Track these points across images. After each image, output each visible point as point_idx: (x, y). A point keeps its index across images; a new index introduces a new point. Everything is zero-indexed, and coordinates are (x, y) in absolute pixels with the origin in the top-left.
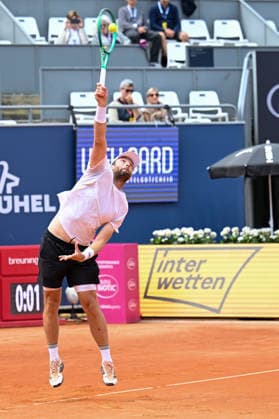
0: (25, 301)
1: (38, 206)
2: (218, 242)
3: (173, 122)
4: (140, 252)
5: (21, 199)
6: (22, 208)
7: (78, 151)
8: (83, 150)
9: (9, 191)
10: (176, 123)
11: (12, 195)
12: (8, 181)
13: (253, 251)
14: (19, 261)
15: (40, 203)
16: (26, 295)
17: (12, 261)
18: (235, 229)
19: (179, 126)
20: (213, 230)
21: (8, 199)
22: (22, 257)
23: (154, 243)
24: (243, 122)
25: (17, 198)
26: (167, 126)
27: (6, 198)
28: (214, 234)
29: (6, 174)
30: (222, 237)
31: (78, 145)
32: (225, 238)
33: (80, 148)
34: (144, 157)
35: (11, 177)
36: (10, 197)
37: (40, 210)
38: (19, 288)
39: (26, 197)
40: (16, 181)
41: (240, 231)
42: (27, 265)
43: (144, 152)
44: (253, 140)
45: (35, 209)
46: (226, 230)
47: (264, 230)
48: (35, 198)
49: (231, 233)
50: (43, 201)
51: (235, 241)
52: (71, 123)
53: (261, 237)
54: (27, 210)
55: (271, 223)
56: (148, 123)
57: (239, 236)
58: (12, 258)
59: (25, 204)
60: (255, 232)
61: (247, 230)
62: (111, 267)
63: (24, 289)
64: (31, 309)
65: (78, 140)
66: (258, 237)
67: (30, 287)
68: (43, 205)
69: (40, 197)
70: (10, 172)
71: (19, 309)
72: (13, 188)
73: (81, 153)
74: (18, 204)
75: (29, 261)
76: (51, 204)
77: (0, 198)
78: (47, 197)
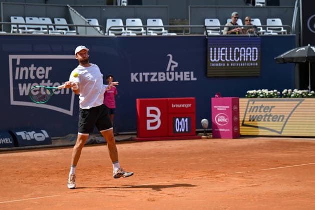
0: (180, 127)
1: (187, 78)
2: (281, 97)
3: (258, 34)
4: (240, 102)
5: (179, 74)
6: (179, 79)
7: (208, 49)
8: (211, 49)
9: (173, 69)
10: (260, 35)
11: (174, 72)
12: (172, 64)
13: (298, 102)
14: (177, 106)
15: (188, 76)
16: (181, 123)
17: (174, 106)
18: (290, 90)
19: (261, 36)
20: (278, 91)
21: (172, 74)
22: (179, 104)
23: (248, 97)
24: (295, 35)
25: (177, 73)
26: (255, 36)
27: (171, 73)
28: (279, 92)
29: (171, 61)
30: (283, 94)
31: (209, 46)
32: (285, 95)
33: (210, 48)
34: (243, 53)
35: (174, 62)
37: (189, 79)
38: (177, 119)
39: (181, 73)
40: (176, 64)
41: (293, 91)
42: (181, 108)
43: (243, 50)
44: (300, 44)
45: (186, 79)
46: (285, 91)
47: (305, 91)
48: (186, 73)
49: (287, 92)
50: (190, 75)
51: (290, 96)
52: (205, 34)
53: (303, 94)
54: (182, 79)
55: (309, 87)
57: (292, 94)
58: (174, 104)
59: (181, 76)
60: (300, 92)
61: (296, 91)
62: (225, 109)
63: (180, 120)
64: (183, 130)
65: (209, 43)
66: (302, 94)
67: (183, 119)
68: (190, 77)
69: (188, 73)
70: (173, 60)
71: (177, 130)
72: (175, 68)
73: (210, 50)
74: (177, 76)
75: (183, 106)
76: (194, 77)
77: (168, 73)
78: (192, 73)
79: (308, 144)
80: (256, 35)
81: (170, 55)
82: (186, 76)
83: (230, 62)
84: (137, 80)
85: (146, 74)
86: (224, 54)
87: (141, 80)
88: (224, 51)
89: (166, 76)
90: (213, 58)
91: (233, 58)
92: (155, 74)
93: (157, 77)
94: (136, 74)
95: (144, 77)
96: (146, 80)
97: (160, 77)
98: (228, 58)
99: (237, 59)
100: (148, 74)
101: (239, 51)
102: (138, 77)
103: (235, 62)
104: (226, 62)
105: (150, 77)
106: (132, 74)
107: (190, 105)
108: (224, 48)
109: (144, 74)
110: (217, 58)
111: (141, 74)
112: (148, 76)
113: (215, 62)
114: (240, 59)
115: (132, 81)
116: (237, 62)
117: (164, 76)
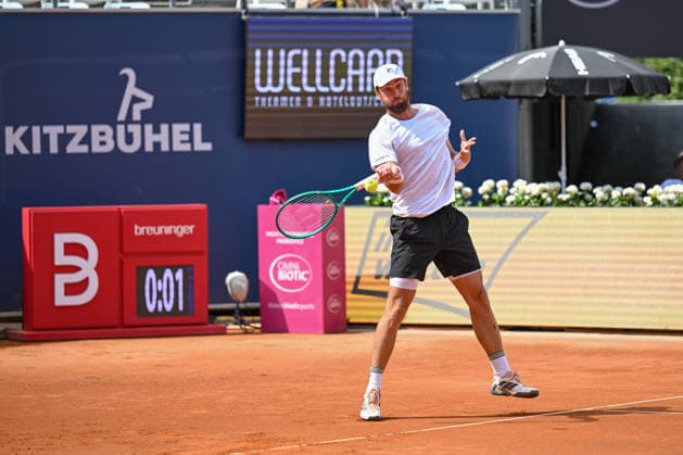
0: (160, 295)
1: (183, 142)
2: (474, 204)
3: (403, 8)
4: (347, 222)
5: (157, 130)
6: (157, 145)
7: (249, 54)
8: (258, 53)
9: (137, 116)
10: (409, 11)
11: (142, 123)
12: (135, 100)
13: (528, 221)
14: (151, 230)
15: (186, 137)
16: (162, 286)
17: (139, 230)
18: (502, 183)
19: (415, 16)
20: (466, 185)
21: (135, 129)
22: (156, 225)
23: (371, 204)
24: (518, 11)
25: (149, 128)
26: (394, 14)
27: (131, 128)
28: (468, 190)
29: (131, 90)
30: (480, 197)
31: (250, 45)
32: (486, 197)
33: (254, 52)
34: (356, 67)
35: (141, 94)
36: (138, 127)
37: (187, 147)
38: (151, 274)
39: (164, 128)
40: (149, 101)
41: (510, 186)
42: (163, 236)
43: (356, 58)
44: (533, 39)
45: (178, 147)
46: (487, 185)
47: (547, 186)
48: (177, 128)
49: (495, 189)
50: (191, 133)
51: (502, 202)
52: (239, 5)
53: (544, 196)
54: (165, 147)
55: (563, 174)
56: (363, 10)
57: (509, 194)
58: (140, 225)
59: (163, 138)
60: (535, 188)
61: (520, 184)
62: (301, 242)
63: (159, 276)
64: (169, 307)
65: (250, 36)
66: (539, 197)
67: (168, 273)
68: (191, 140)
69: (186, 127)
70: (138, 85)
71: (151, 307)
72: (143, 112)
73: (254, 58)
74: (151, 138)
75: (168, 230)
76: (204, 140)
77: (121, 129)
78: (198, 128)
79: (556, 350)
80: (397, 9)
81: (130, 73)
82: (177, 137)
83: (318, 94)
84: (23, 150)
85: (54, 131)
86: (297, 70)
87: (37, 149)
88: (297, 61)
89: (115, 137)
90: (264, 84)
91: (325, 83)
92: (79, 131)
93: (87, 140)
94: (22, 130)
95: (45, 139)
96: (54, 149)
97: (96, 139)
98: (312, 83)
99: (337, 84)
100: (60, 129)
101: (344, 60)
102: (27, 139)
103: (331, 94)
104: (304, 94)
105: (64, 139)
106: (9, 130)
107: (191, 228)
108: (298, 52)
109: (46, 129)
110: (276, 84)
111: (36, 130)
112: (59, 135)
113: (269, 94)
114: (347, 84)
115: (9, 151)
116: (338, 94)
117: (108, 138)
